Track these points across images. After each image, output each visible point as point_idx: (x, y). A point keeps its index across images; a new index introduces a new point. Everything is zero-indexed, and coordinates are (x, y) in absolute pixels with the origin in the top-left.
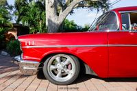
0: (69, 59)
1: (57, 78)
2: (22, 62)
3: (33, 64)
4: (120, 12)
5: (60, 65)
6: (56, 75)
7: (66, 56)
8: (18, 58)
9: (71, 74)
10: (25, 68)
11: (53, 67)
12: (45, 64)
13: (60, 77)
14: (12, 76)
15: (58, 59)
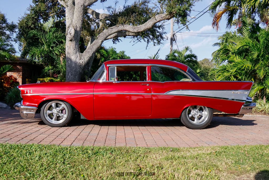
0: (63, 105)
1: (54, 121)
2: (22, 107)
3: (33, 109)
4: (108, 66)
5: (55, 110)
6: (52, 119)
7: (60, 103)
8: (19, 104)
9: (65, 117)
10: (25, 112)
11: (49, 112)
12: (42, 109)
13: (55, 120)
14: (14, 123)
15: (53, 105)
